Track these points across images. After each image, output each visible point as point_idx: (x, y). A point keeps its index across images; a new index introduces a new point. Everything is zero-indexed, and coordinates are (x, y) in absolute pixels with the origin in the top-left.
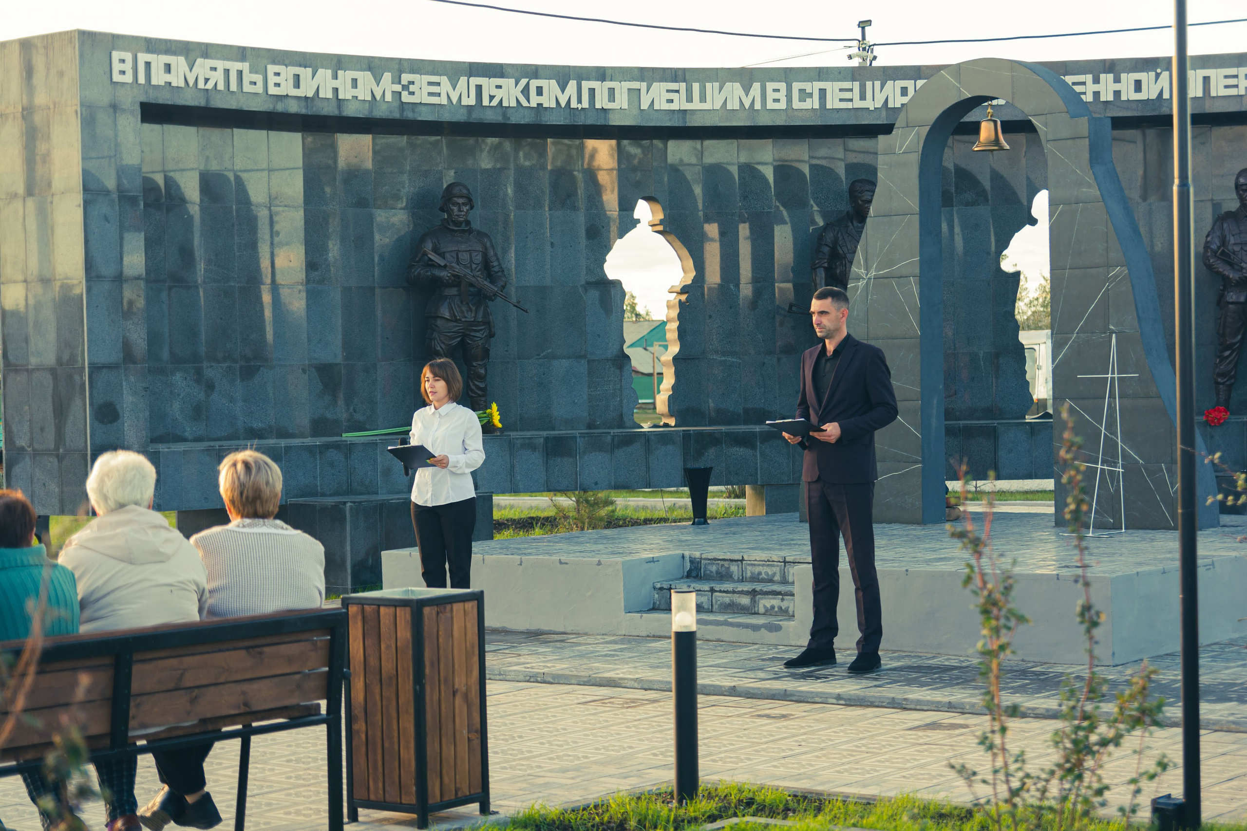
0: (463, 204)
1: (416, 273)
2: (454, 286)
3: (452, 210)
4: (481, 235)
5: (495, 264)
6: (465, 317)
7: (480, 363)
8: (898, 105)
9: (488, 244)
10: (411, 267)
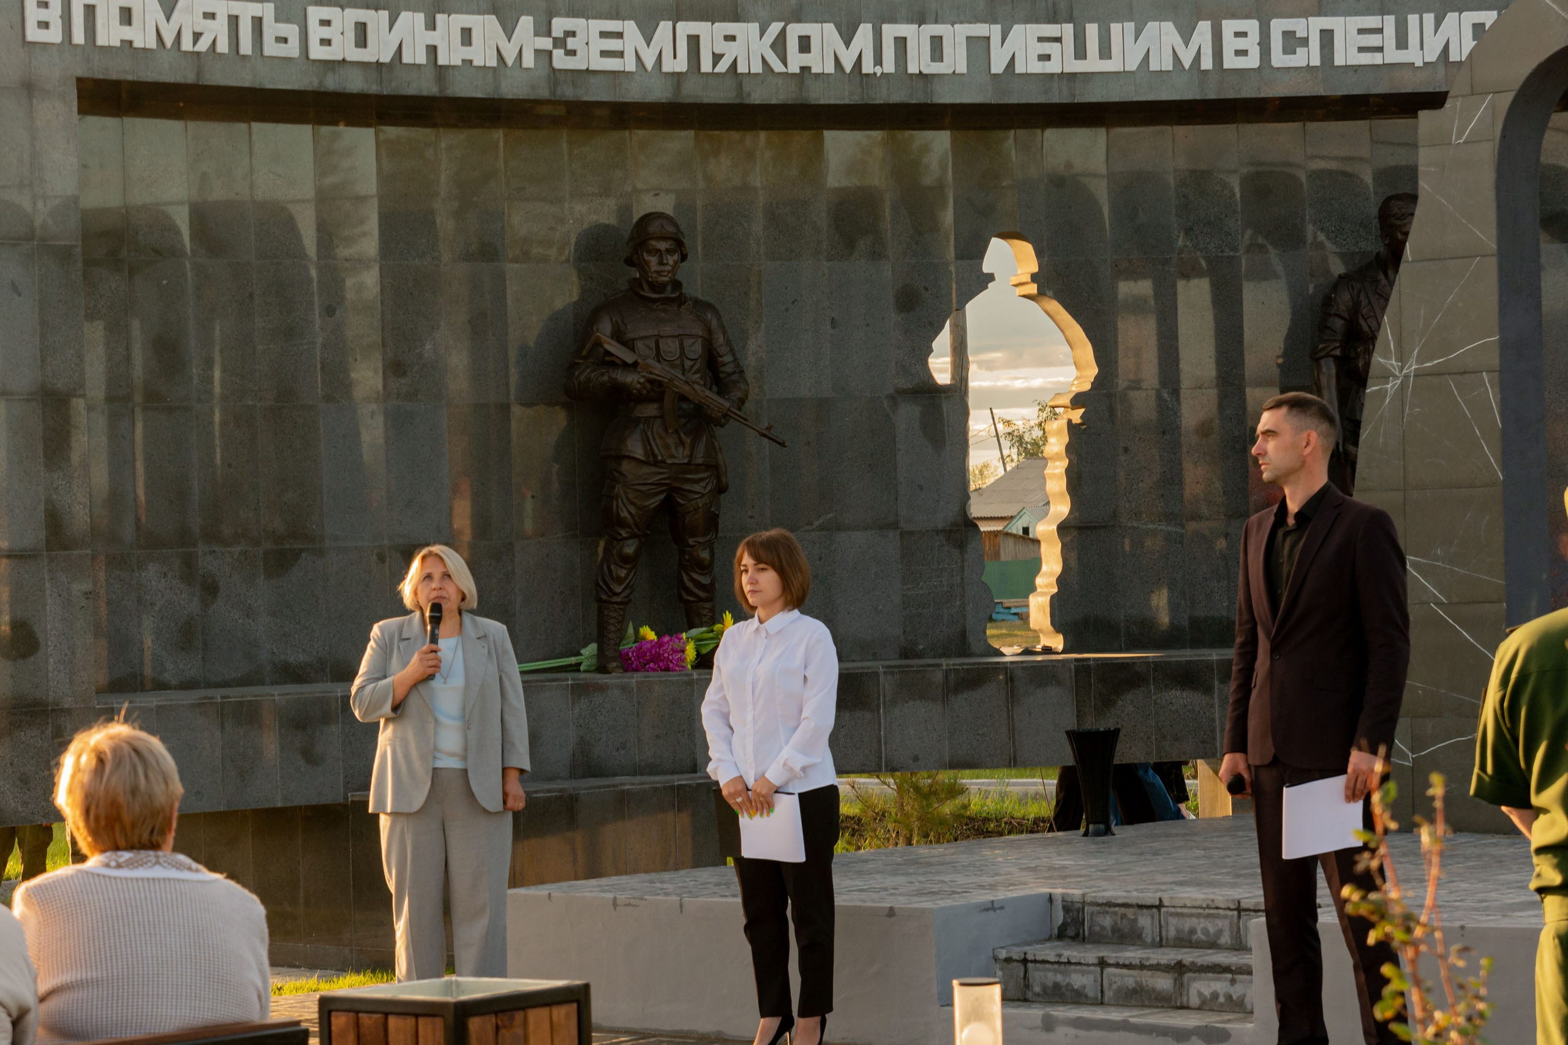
0: (668, 251)
1: (582, 378)
2: (651, 400)
3: (647, 263)
4: (701, 306)
5: (728, 358)
6: (672, 456)
7: (700, 540)
9: (714, 323)
10: (573, 366)
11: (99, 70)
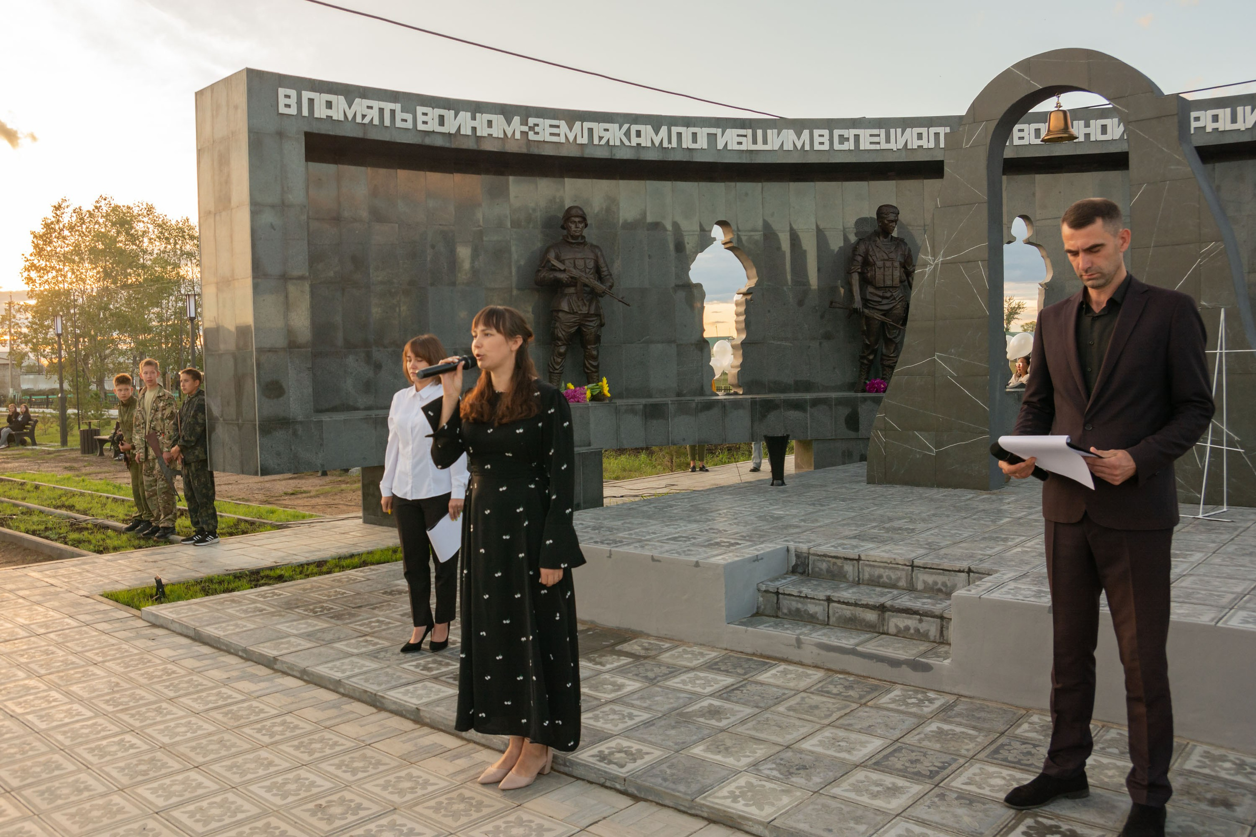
0: (579, 222)
1: (542, 276)
2: (572, 286)
3: (570, 227)
4: (593, 246)
5: (605, 269)
6: (581, 310)
7: (593, 346)
8: (915, 147)
9: (599, 254)
10: (539, 271)
11: (315, 129)
